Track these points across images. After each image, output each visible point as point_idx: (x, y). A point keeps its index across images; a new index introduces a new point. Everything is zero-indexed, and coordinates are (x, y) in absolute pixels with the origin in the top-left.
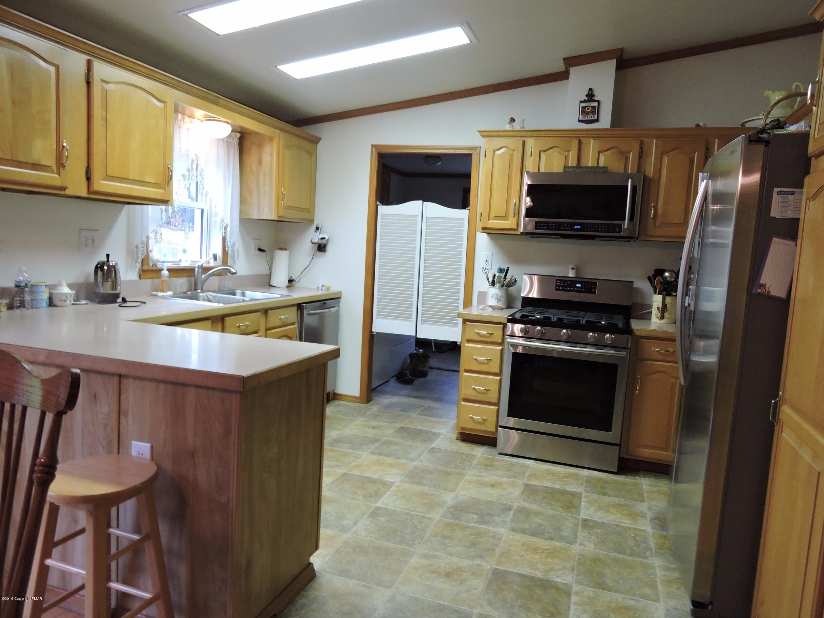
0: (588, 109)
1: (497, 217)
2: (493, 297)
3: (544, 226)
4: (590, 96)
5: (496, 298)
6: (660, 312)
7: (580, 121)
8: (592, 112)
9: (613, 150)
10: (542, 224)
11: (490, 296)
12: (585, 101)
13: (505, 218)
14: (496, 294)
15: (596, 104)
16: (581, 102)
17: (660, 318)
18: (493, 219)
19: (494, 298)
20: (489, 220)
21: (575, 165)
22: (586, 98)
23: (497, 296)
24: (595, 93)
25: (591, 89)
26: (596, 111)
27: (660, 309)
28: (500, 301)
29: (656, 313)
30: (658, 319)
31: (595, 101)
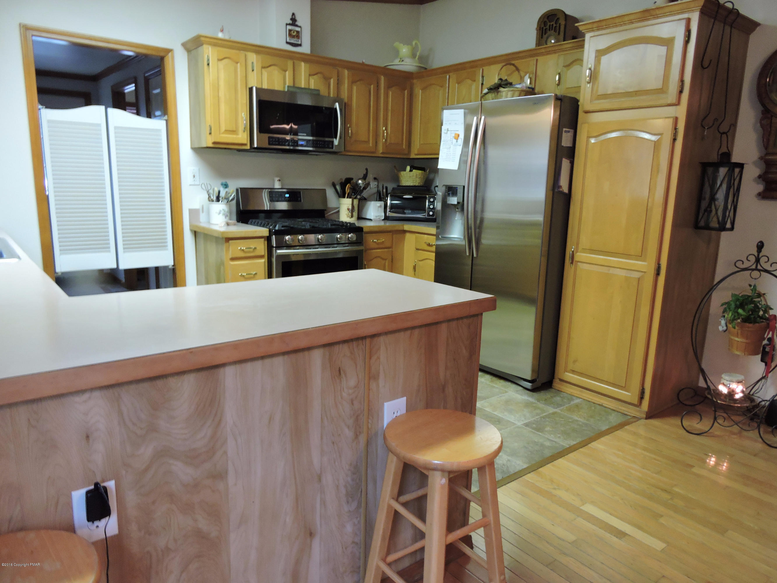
0: (294, 32)
1: (227, 131)
2: (219, 213)
3: (275, 141)
4: (294, 21)
5: (224, 214)
6: (350, 212)
7: (287, 43)
8: (297, 36)
9: (319, 75)
10: (274, 140)
11: (216, 213)
12: (290, 24)
13: (234, 132)
14: (223, 210)
15: (298, 29)
16: (287, 24)
17: (350, 217)
18: (223, 133)
19: (221, 215)
20: (220, 134)
21: (292, 85)
22: (291, 22)
23: (225, 211)
24: (297, 18)
25: (293, 14)
26: (298, 35)
27: (350, 210)
28: (227, 216)
29: (347, 213)
30: (349, 218)
31: (297, 26)
